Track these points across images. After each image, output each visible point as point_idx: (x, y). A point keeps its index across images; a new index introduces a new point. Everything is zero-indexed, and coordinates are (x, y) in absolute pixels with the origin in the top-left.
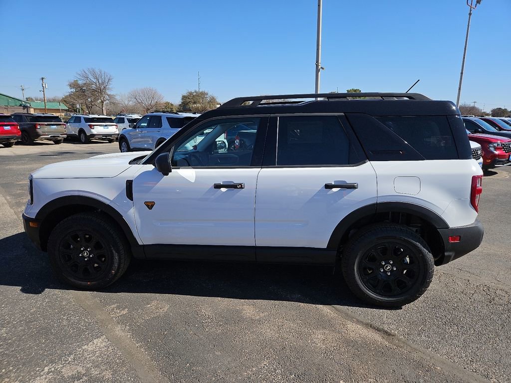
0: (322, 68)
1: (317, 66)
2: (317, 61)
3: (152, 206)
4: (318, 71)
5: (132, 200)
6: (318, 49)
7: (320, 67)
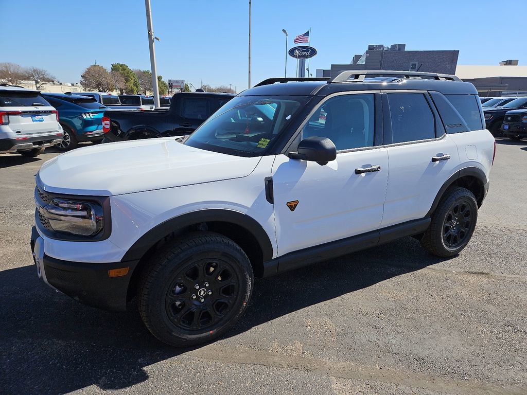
0: (156, 38)
1: (150, 35)
2: (149, 30)
3: (295, 206)
4: (151, 42)
5: (272, 202)
6: (148, 16)
7: (153, 37)
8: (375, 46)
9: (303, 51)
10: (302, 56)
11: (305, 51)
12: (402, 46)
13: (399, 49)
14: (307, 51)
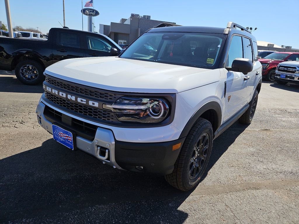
8: (135, 15)
9: (90, 11)
10: (90, 14)
11: (91, 12)
12: (149, 17)
13: (147, 18)
14: (93, 12)
